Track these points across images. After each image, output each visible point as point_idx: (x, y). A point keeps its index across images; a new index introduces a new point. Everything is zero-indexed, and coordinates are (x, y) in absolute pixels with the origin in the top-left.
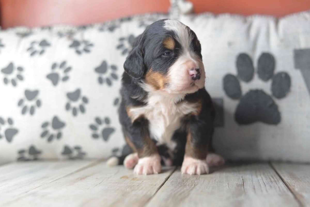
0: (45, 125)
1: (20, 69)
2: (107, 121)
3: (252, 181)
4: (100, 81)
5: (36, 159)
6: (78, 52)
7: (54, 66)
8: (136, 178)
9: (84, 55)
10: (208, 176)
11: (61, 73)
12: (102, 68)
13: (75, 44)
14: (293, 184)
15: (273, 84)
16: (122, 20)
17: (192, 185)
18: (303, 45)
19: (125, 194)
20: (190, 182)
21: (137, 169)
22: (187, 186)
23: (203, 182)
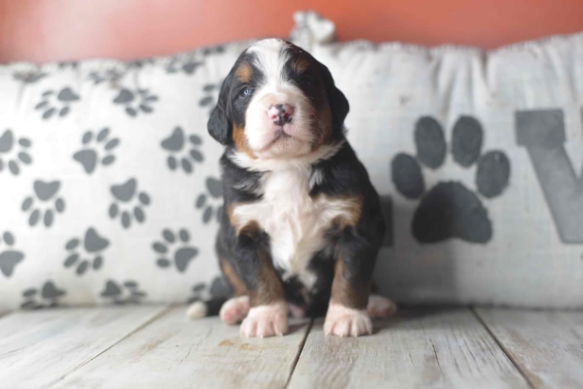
0: (72, 244)
1: (25, 142)
2: (185, 235)
3: (449, 348)
4: (172, 164)
5: (54, 306)
6: (131, 112)
7: (87, 137)
8: (247, 344)
9: (141, 115)
10: (371, 339)
11: (100, 149)
12: (174, 141)
13: (125, 97)
14: (520, 355)
15: (479, 172)
16: (207, 52)
17: (349, 359)
18: (531, 103)
19: (237, 380)
20: (344, 352)
21: (246, 326)
22: (341, 362)
23: (367, 351)
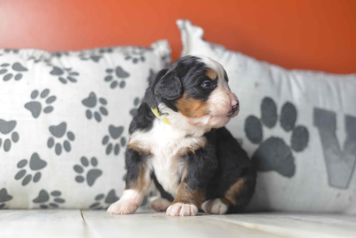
0: (22, 164)
2: (94, 161)
4: (89, 115)
6: (63, 81)
7: (34, 94)
11: (43, 102)
12: (90, 101)
13: (57, 71)
16: (102, 51)
